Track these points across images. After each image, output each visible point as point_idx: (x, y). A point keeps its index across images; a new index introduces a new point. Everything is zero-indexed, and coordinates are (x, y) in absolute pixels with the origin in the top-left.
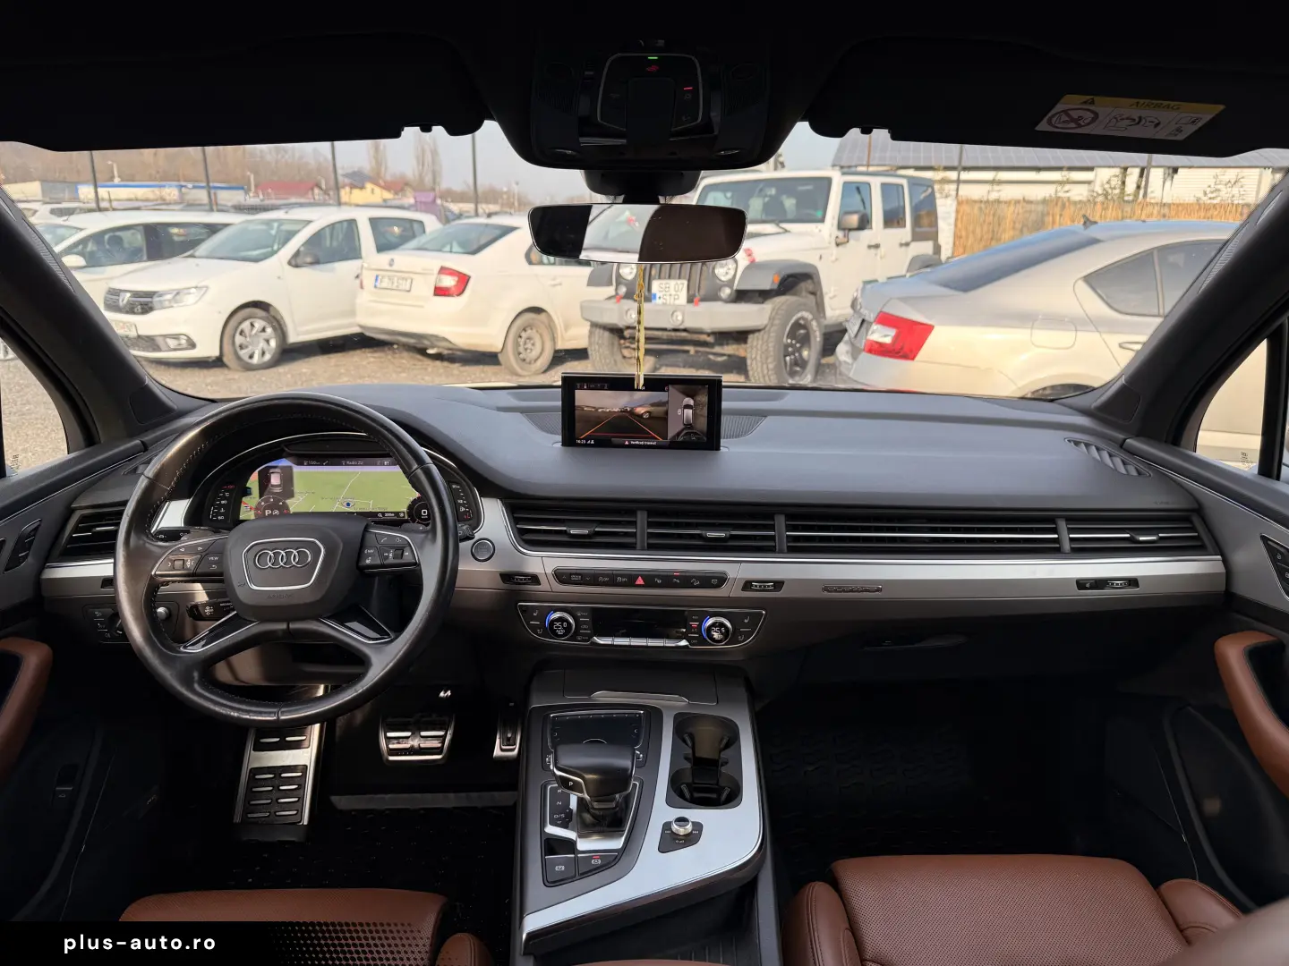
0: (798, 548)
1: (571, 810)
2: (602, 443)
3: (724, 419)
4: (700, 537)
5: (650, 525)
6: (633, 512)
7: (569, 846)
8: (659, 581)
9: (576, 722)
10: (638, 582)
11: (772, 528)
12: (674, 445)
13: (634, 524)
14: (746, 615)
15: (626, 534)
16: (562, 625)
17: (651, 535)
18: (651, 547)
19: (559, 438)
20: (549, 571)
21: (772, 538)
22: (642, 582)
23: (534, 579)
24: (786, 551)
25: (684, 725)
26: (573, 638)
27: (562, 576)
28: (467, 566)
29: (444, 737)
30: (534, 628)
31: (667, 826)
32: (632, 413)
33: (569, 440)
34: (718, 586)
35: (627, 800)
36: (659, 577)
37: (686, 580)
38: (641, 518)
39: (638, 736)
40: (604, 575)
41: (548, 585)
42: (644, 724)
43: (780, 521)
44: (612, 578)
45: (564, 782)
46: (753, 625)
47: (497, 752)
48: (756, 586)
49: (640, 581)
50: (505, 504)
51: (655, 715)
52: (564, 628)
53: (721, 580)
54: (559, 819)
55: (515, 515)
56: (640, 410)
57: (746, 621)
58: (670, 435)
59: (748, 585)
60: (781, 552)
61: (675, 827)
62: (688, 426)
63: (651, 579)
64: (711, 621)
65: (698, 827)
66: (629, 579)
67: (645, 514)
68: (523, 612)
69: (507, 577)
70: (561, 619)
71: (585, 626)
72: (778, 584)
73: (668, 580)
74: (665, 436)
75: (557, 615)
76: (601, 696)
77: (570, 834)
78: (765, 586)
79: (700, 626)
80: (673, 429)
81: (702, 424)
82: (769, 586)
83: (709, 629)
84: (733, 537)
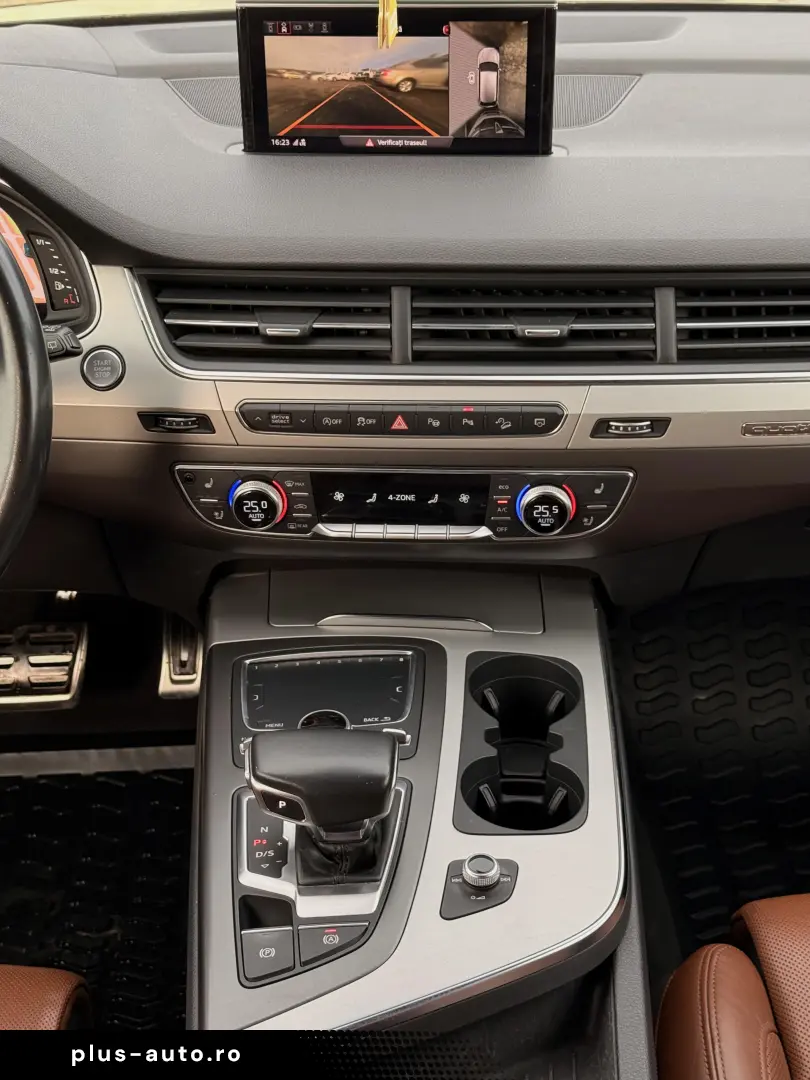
0: (699, 351)
1: (286, 844)
2: (323, 145)
3: (559, 81)
4: (512, 336)
5: (417, 314)
6: (383, 291)
7: (282, 910)
8: (436, 424)
9: (289, 673)
10: (395, 426)
11: (650, 314)
12: (463, 147)
13: (385, 313)
14: (597, 482)
15: (372, 334)
16: (259, 505)
17: (418, 335)
18: (420, 358)
19: (238, 133)
20: (230, 406)
21: (649, 335)
22: (404, 426)
23: (203, 422)
24: (675, 360)
25: (483, 673)
26: (281, 527)
27: (256, 418)
28: (70, 395)
29: (71, 665)
30: (209, 510)
31: (455, 869)
32: (377, 82)
33: (258, 139)
34: (546, 430)
35: (384, 825)
36: (435, 415)
37: (485, 421)
38: (400, 301)
39: (403, 697)
40: (333, 414)
41: (230, 435)
42: (412, 677)
43: (666, 301)
44: (347, 420)
45: (270, 801)
46: (611, 496)
47: (165, 686)
48: (617, 428)
49: (400, 424)
50: (140, 279)
51: (431, 656)
52: (263, 511)
53: (553, 418)
54: (266, 859)
55: (160, 300)
56: (394, 77)
57: (598, 491)
58: (455, 125)
59: (602, 427)
60: (666, 361)
61: (469, 874)
62: (489, 107)
63: (419, 421)
64: (532, 494)
65: (511, 868)
66: (381, 421)
67: (408, 292)
68: (186, 481)
69: (152, 419)
70: (258, 496)
71: (300, 506)
72: (659, 424)
73: (452, 421)
74: (444, 131)
75: (247, 488)
76: (336, 624)
77: (283, 886)
78: (634, 429)
79: (513, 503)
80: (461, 113)
81: (516, 102)
82: (641, 428)
83: (531, 506)
84: (575, 335)
